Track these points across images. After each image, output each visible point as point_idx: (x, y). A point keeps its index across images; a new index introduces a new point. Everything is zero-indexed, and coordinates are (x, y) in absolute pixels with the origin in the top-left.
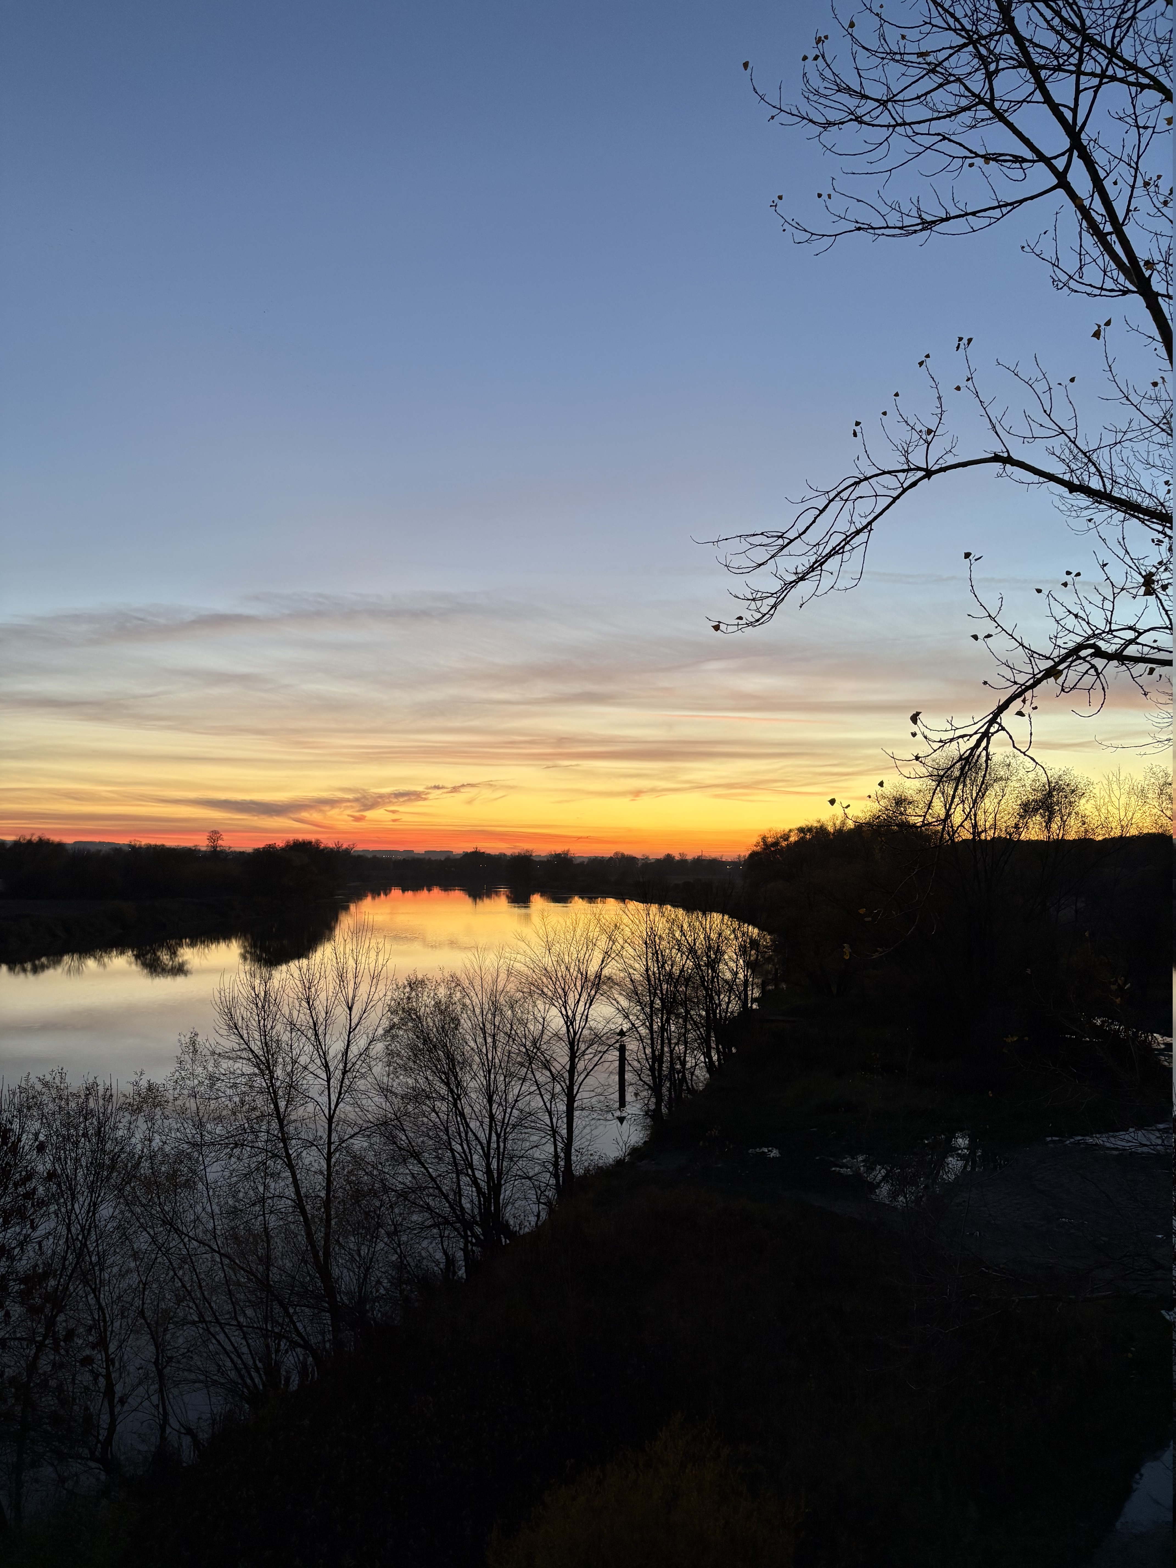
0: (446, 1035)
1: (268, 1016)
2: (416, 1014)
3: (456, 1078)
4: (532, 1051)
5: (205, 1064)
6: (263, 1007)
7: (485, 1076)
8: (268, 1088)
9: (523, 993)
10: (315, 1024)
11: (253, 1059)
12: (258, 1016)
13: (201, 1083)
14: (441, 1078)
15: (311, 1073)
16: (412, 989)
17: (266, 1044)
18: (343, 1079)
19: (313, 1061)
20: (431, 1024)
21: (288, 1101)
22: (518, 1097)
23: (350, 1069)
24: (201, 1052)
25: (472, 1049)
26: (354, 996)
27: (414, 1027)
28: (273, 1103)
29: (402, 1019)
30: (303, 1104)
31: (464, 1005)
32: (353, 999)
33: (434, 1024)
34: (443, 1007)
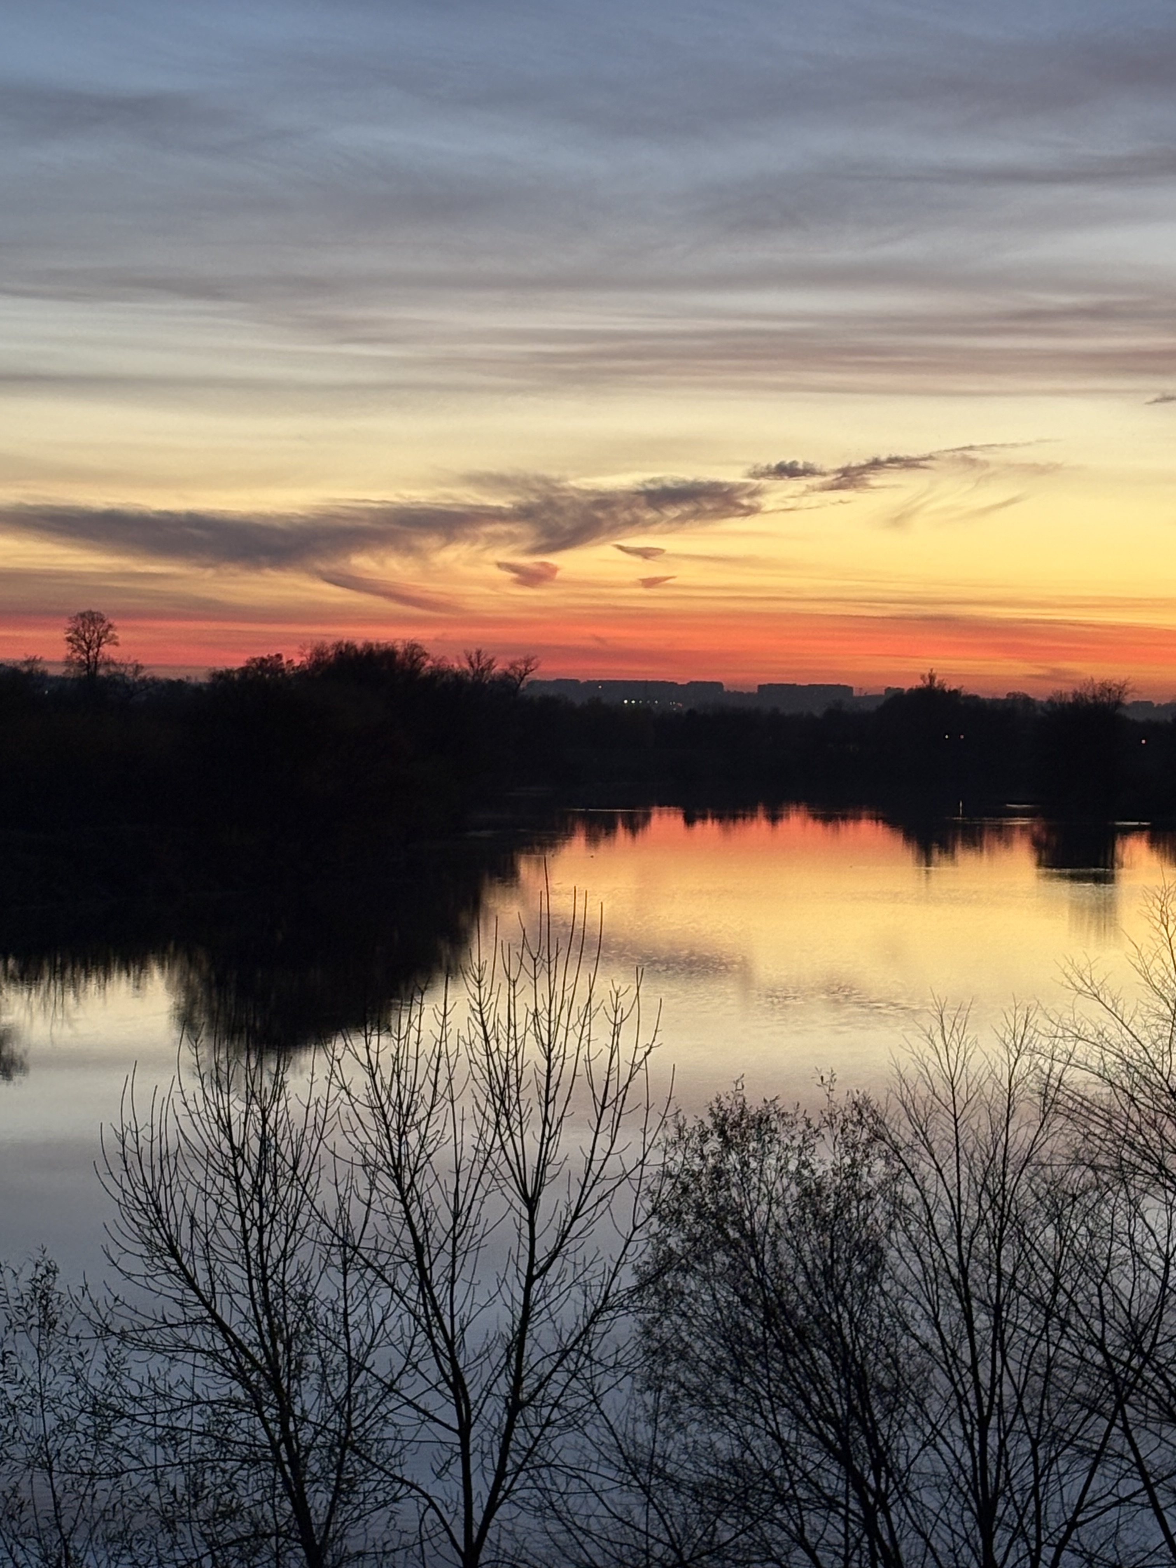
0: (839, 1298)
1: (273, 1216)
2: (739, 1225)
3: (872, 1439)
4: (1127, 1364)
5: (79, 1365)
6: (257, 1187)
7: (968, 1439)
8: (275, 1447)
9: (1094, 1168)
10: (419, 1249)
11: (228, 1354)
12: (243, 1216)
13: (66, 1425)
14: (822, 1437)
15: (409, 1403)
16: (727, 1144)
17: (267, 1306)
18: (510, 1426)
19: (415, 1366)
20: (791, 1262)
21: (337, 1492)
22: (1077, 1512)
23: (532, 1397)
24: (66, 1327)
25: (925, 1347)
26: (543, 1162)
27: (732, 1267)
28: (291, 1494)
29: (694, 1239)
30: (385, 1503)
31: (898, 1202)
32: (540, 1172)
33: (800, 1260)
34: (829, 1208)
